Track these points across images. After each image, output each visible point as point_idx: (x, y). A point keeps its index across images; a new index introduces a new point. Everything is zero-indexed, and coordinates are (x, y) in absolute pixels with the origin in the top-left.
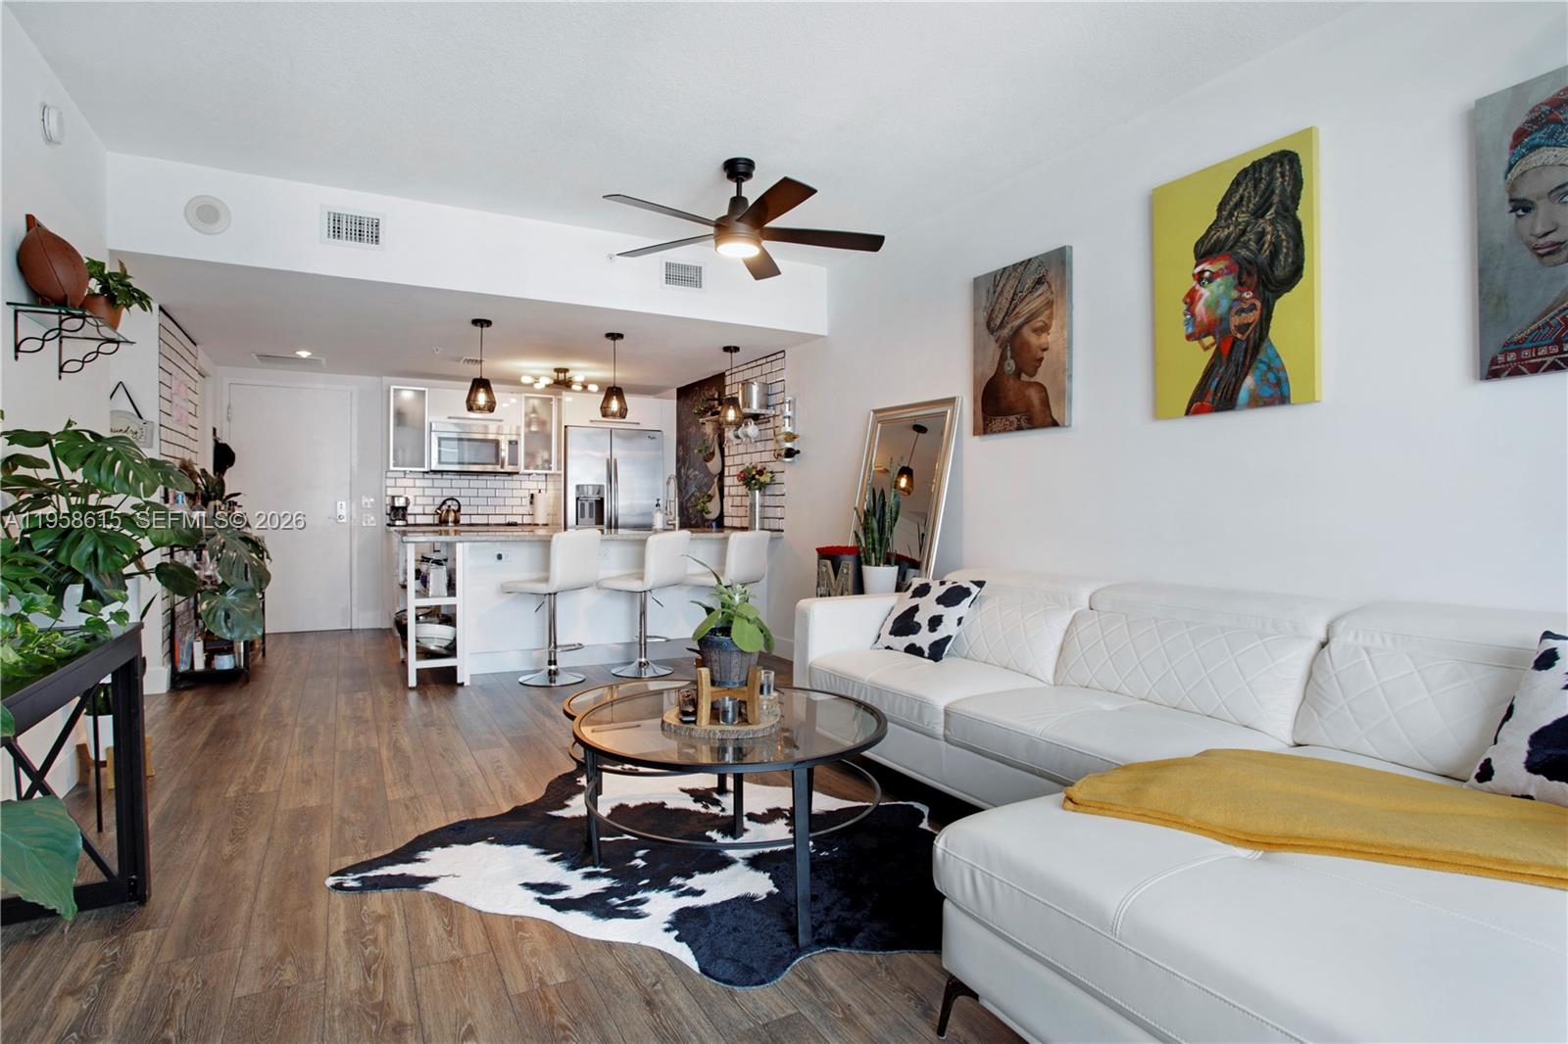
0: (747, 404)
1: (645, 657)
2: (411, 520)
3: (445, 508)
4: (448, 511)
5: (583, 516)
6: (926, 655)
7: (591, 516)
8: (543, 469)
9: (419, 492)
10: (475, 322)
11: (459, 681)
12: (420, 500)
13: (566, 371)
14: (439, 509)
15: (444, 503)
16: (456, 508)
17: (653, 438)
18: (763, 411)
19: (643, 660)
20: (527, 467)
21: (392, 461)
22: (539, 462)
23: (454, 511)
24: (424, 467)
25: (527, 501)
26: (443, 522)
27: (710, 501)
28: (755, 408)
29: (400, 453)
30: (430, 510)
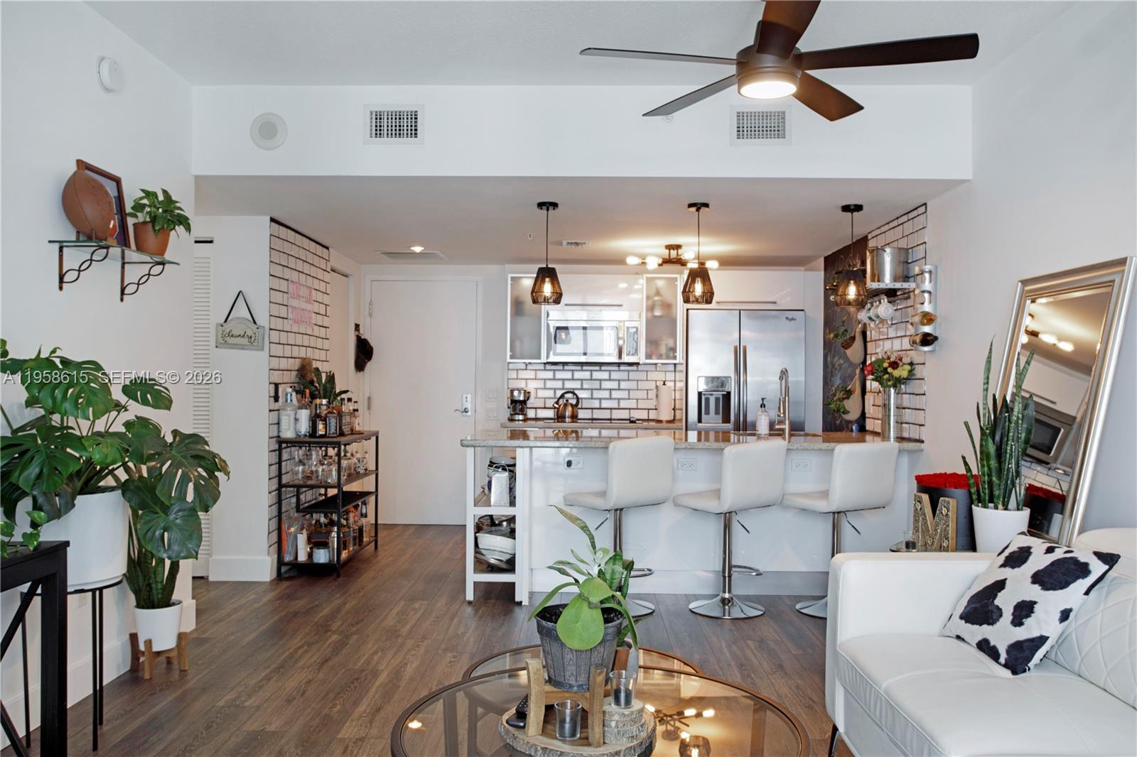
0: (877, 277)
1: (729, 592)
2: (531, 414)
3: (561, 402)
4: (565, 405)
5: (707, 412)
6: (1002, 660)
7: (717, 412)
8: (668, 358)
9: (540, 384)
10: (541, 205)
11: (517, 599)
12: (542, 394)
13: (678, 247)
14: (557, 403)
15: (562, 396)
16: (574, 402)
17: (793, 319)
18: (898, 285)
19: (727, 595)
20: (649, 356)
21: (509, 353)
22: (663, 350)
23: (572, 405)
24: (540, 358)
25: (652, 394)
26: (560, 418)
27: (848, 398)
28: (888, 281)
29: (518, 344)
30: (550, 403)
